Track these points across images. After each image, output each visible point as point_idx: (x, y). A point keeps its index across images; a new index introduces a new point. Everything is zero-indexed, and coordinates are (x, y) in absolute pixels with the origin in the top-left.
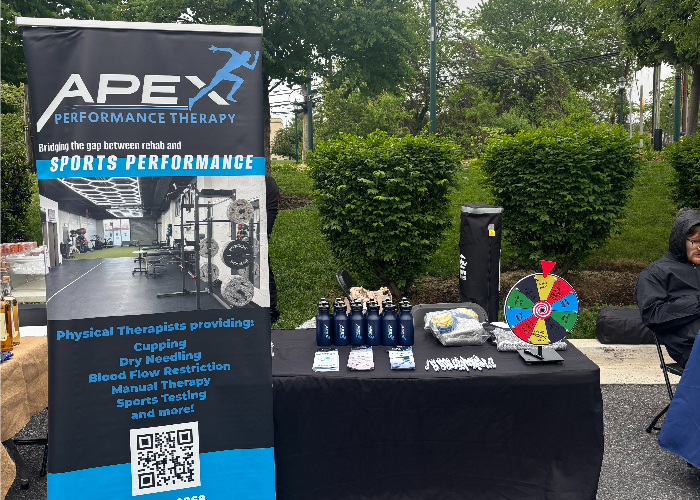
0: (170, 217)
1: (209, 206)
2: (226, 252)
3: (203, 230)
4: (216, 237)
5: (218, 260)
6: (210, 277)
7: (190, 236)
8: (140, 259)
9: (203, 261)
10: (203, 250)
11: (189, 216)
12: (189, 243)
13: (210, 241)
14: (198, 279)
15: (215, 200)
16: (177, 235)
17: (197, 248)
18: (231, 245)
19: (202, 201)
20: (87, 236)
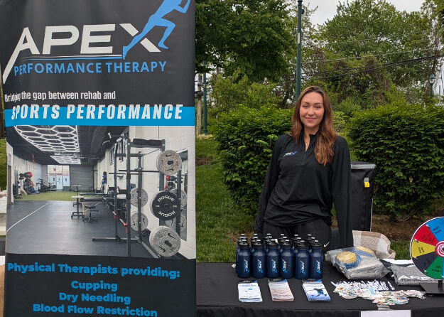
0: (105, 166)
1: (139, 156)
2: (155, 202)
3: (134, 180)
4: (145, 187)
5: (147, 210)
6: (140, 226)
7: (122, 185)
8: (78, 204)
9: (134, 210)
10: (134, 200)
11: (122, 165)
12: (122, 192)
13: (140, 191)
14: (129, 226)
15: (145, 150)
16: (111, 183)
17: (129, 197)
18: (159, 196)
19: (134, 150)
20: (34, 180)
